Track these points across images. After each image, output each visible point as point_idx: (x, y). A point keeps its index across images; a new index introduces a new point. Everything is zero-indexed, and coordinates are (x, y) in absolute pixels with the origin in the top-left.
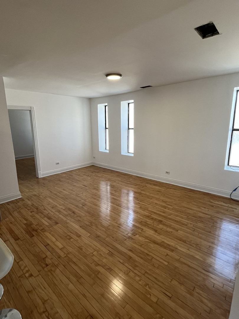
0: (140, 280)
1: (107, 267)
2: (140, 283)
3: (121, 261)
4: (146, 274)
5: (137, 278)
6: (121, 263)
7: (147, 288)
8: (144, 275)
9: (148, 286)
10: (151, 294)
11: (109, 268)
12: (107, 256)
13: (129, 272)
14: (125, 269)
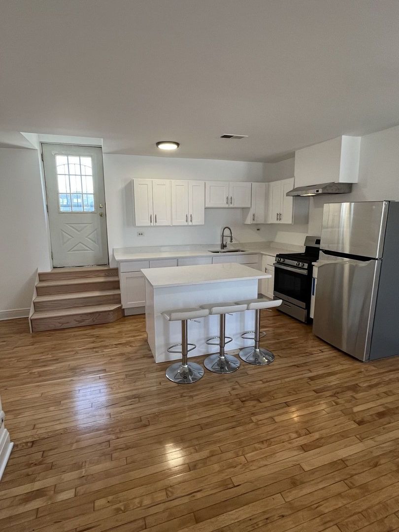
0: (141, 502)
1: (200, 465)
2: (137, 500)
3: (199, 495)
4: (141, 523)
5: (147, 501)
6: (195, 492)
7: (121, 506)
8: (144, 518)
9: (122, 508)
10: (108, 505)
11: (197, 467)
12: (223, 476)
13: (167, 494)
14: (178, 493)
